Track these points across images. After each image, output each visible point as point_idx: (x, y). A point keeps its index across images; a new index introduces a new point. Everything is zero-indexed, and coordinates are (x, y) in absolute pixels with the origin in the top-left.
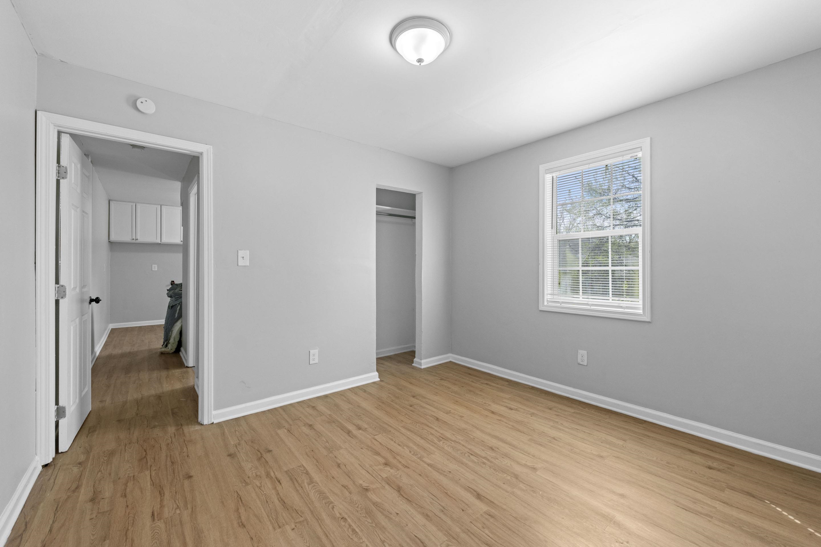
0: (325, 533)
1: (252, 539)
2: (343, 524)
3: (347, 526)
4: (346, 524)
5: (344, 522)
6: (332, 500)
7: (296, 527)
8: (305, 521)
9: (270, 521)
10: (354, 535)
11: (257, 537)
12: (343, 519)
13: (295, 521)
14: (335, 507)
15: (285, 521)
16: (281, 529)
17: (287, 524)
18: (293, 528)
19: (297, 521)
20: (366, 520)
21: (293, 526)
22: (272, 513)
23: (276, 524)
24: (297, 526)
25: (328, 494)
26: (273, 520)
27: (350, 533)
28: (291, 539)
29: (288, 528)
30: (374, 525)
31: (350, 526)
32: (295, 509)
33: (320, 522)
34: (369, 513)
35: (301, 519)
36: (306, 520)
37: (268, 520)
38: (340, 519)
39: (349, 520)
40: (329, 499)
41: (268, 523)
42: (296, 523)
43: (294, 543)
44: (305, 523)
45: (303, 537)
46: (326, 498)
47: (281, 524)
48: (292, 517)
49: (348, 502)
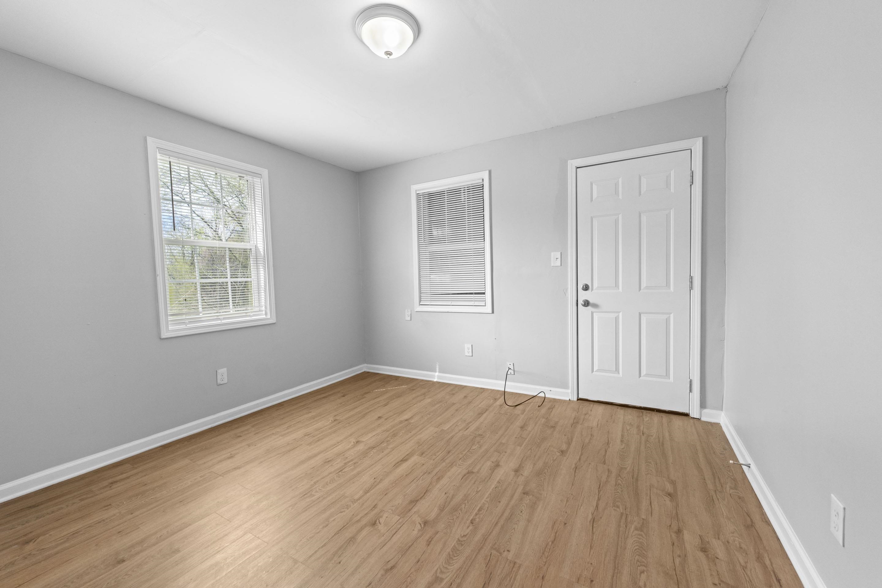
0: (495, 526)
1: (543, 578)
2: (477, 520)
3: (478, 516)
4: (476, 518)
5: (475, 520)
6: (455, 542)
7: (505, 550)
8: (494, 548)
9: (515, 579)
10: (483, 508)
11: (538, 575)
12: (473, 522)
13: (499, 555)
14: (462, 535)
15: (506, 564)
16: (516, 561)
17: (508, 559)
18: (508, 552)
19: (498, 554)
20: (464, 508)
21: (506, 553)
22: (506, 585)
23: (514, 569)
24: (503, 550)
25: (449, 550)
26: (512, 577)
27: (484, 512)
28: (518, 545)
29: (510, 556)
30: (466, 501)
31: (476, 514)
32: (486, 566)
33: (487, 536)
34: (456, 509)
35: (494, 552)
36: (492, 548)
37: (516, 582)
38: (473, 524)
39: (471, 518)
40: (454, 546)
41: (518, 577)
42: (501, 553)
43: (519, 541)
44: (496, 546)
45: (510, 538)
46: (454, 549)
47: (512, 565)
48: (497, 561)
49: (450, 529)
